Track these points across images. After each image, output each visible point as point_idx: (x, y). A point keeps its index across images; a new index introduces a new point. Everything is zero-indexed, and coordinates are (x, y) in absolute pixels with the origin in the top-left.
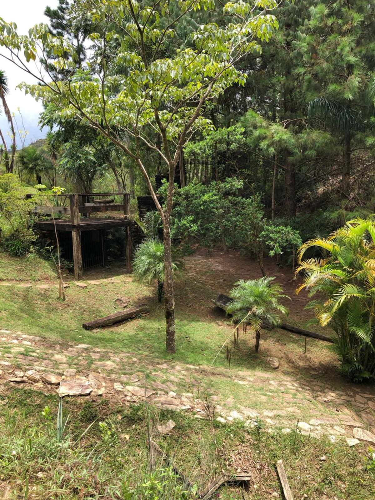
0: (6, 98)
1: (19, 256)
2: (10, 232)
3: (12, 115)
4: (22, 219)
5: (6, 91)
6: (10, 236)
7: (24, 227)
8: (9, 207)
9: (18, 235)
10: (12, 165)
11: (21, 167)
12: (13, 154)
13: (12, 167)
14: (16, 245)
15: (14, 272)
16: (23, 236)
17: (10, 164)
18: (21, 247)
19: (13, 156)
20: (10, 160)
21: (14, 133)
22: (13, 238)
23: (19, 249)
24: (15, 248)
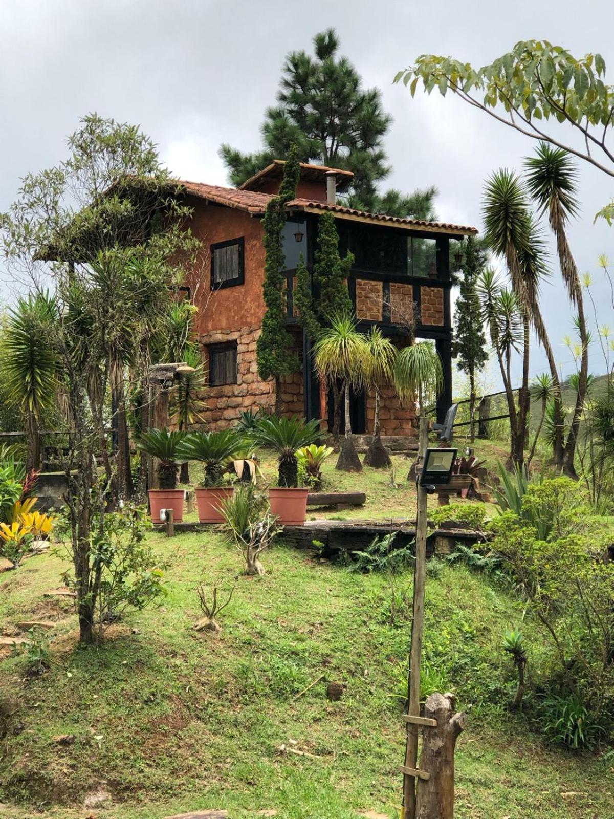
0: (567, 230)
1: (576, 753)
2: (552, 669)
3: (582, 283)
4: (590, 628)
5: (568, 208)
6: (551, 683)
7: (596, 652)
8: (553, 585)
9: (575, 681)
10: (572, 438)
11: (600, 449)
12: (578, 404)
13: (571, 446)
14: (567, 713)
15: (555, 806)
16: (590, 685)
17: (566, 434)
18: (584, 724)
19: (578, 411)
20: (568, 423)
21: (585, 338)
22: (558, 687)
23: (575, 727)
24: (564, 725)
